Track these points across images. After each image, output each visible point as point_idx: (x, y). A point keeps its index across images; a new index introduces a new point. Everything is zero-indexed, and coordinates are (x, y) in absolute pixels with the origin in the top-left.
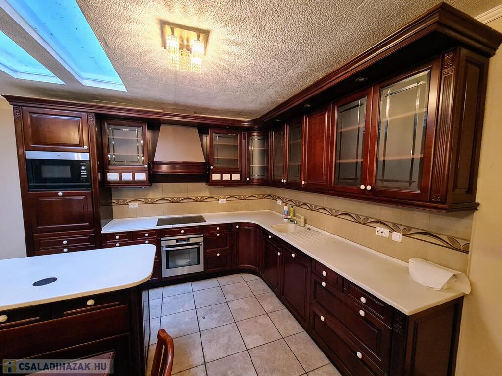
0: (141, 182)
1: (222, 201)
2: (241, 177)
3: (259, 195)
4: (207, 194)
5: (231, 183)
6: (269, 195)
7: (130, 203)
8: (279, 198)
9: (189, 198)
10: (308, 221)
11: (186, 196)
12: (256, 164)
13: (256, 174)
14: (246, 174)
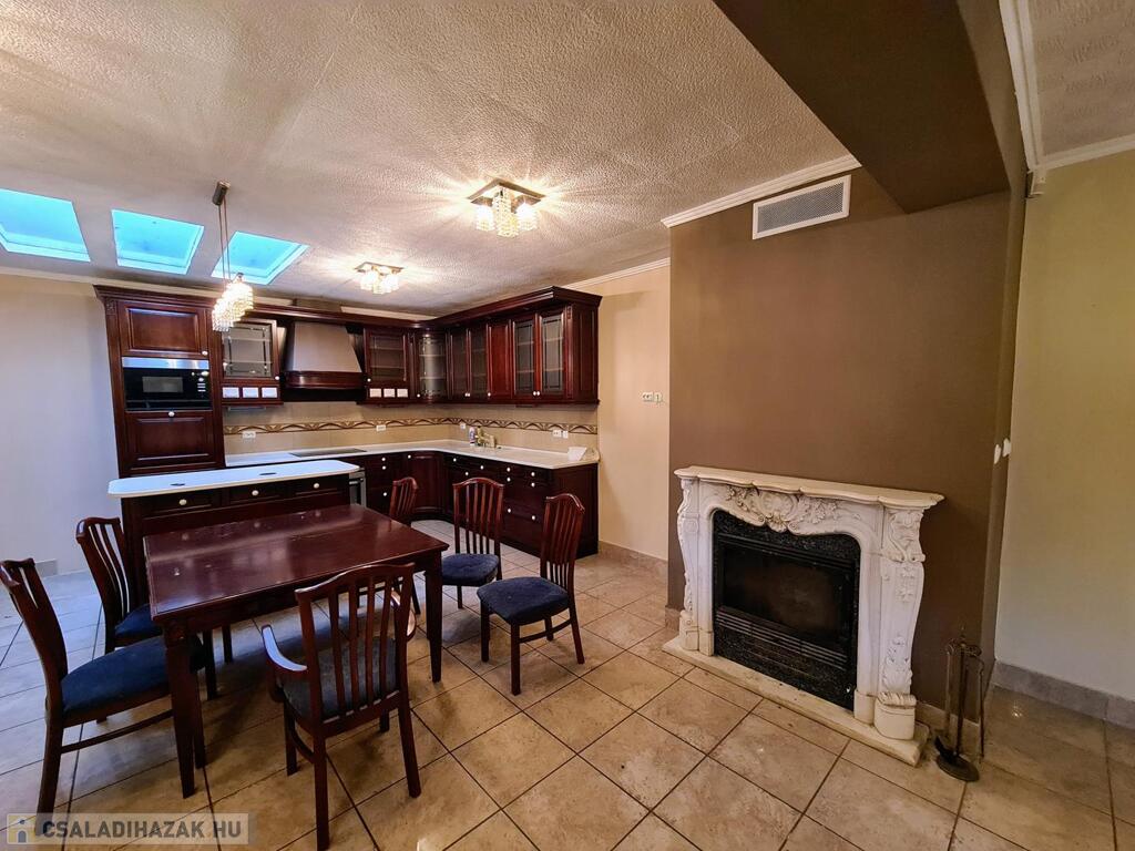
0: (269, 400)
1: (381, 428)
2: (409, 393)
3: (433, 419)
4: (358, 418)
5: (395, 402)
6: (448, 419)
7: (244, 432)
8: (462, 420)
9: (332, 424)
10: (499, 442)
11: (328, 421)
12: (430, 376)
13: (431, 390)
14: (416, 387)
